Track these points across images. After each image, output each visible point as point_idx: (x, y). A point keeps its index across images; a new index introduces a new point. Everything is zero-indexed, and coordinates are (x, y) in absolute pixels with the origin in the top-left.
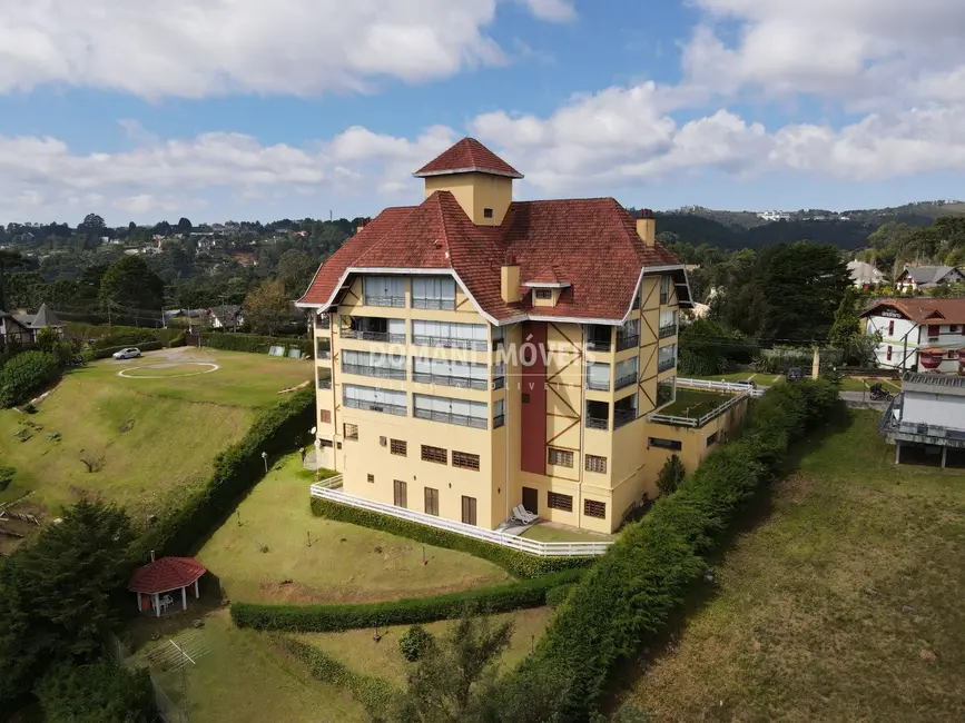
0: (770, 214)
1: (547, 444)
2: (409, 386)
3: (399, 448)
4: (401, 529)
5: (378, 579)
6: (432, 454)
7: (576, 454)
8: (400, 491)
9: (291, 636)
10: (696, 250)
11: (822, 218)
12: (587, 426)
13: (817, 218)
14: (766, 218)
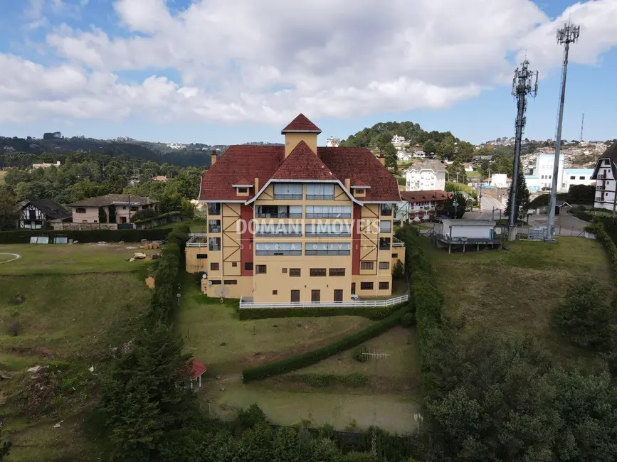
0: (174, 145)
1: (360, 260)
2: (304, 239)
3: (295, 272)
4: (306, 312)
5: (310, 338)
6: (316, 272)
7: (375, 263)
8: (295, 295)
9: (289, 374)
10: (161, 167)
11: (206, 149)
12: (380, 249)
13: (204, 149)
14: (172, 147)
